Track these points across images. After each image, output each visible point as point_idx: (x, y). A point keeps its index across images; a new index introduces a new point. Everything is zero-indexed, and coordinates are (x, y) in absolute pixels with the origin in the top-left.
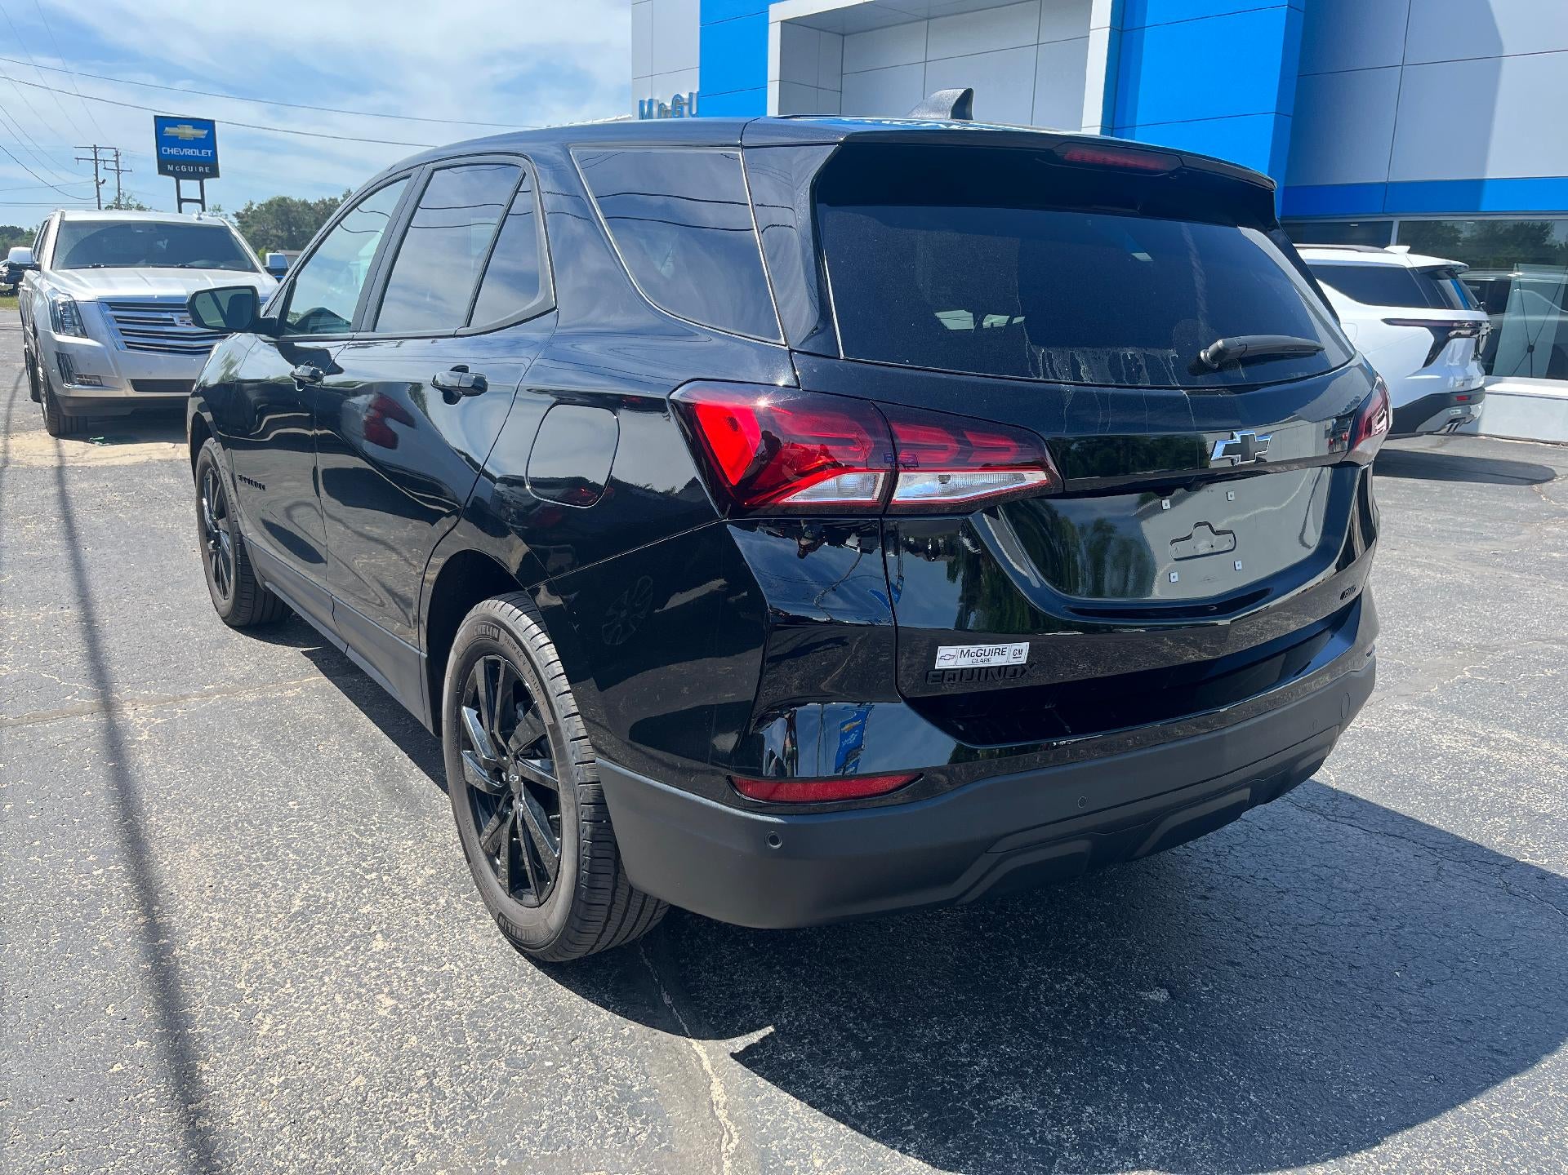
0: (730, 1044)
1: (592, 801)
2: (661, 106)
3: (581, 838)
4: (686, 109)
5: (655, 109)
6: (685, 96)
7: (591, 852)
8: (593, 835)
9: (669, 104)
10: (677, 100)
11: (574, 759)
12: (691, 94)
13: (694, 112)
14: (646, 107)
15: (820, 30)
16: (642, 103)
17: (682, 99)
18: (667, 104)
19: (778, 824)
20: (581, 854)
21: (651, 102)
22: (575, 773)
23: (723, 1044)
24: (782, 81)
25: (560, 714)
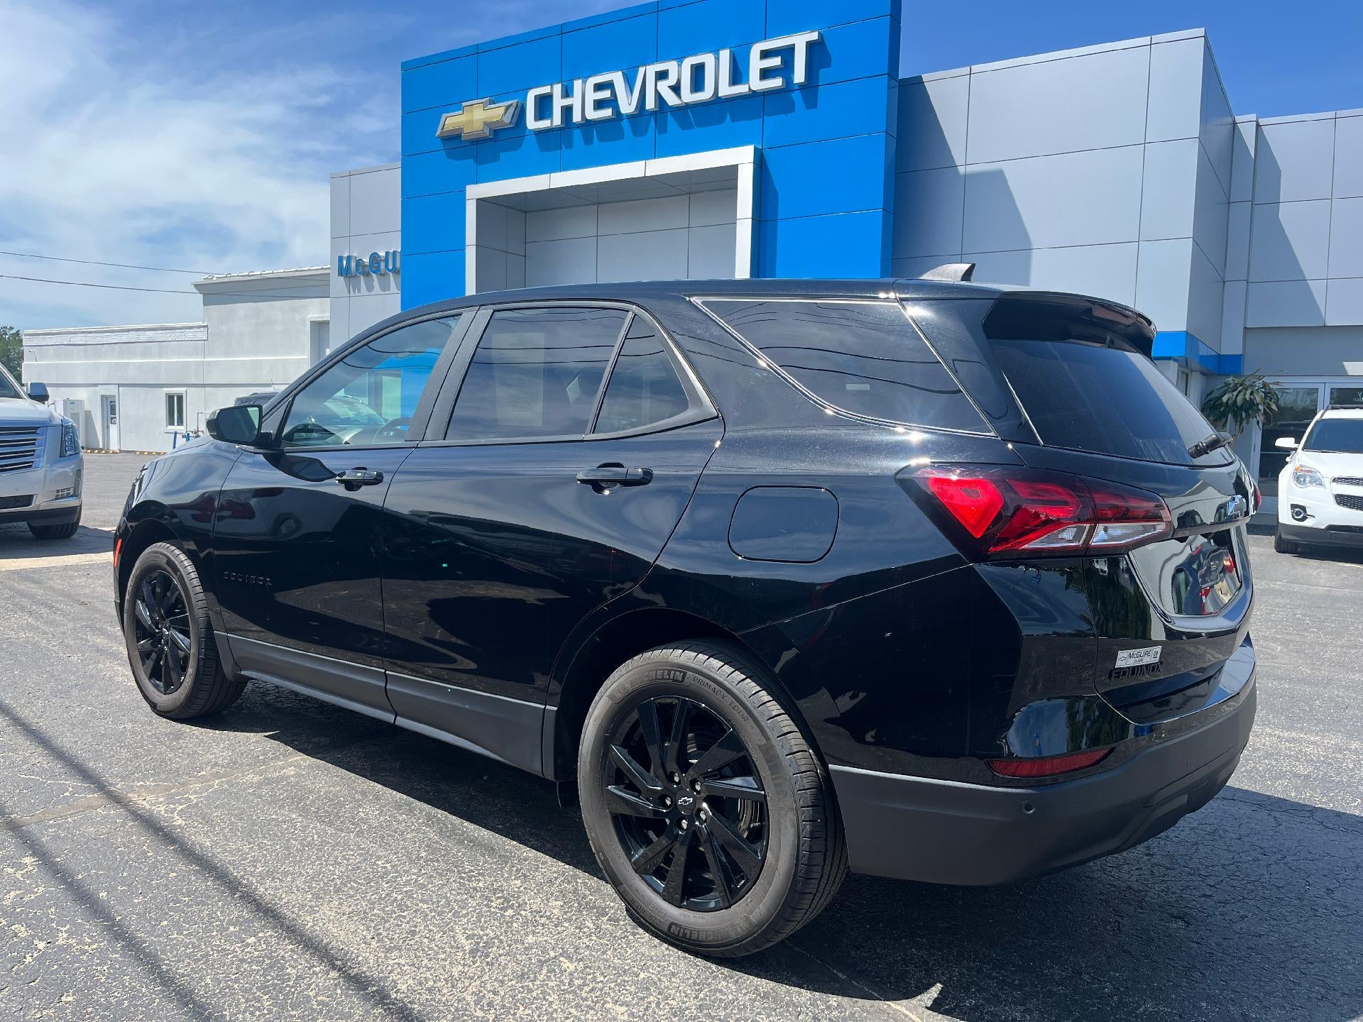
0: (919, 1000)
1: (810, 804)
2: (359, 262)
3: (801, 836)
4: (383, 265)
5: (353, 264)
6: (382, 254)
7: (810, 847)
8: (812, 832)
9: (366, 260)
10: (374, 257)
11: (791, 771)
12: (387, 253)
13: (390, 268)
14: (345, 262)
15: (507, 207)
16: (341, 259)
17: (379, 256)
18: (364, 260)
19: (1030, 794)
20: (801, 850)
21: (349, 258)
22: (793, 782)
23: (914, 1001)
24: (478, 245)
25: (773, 736)
